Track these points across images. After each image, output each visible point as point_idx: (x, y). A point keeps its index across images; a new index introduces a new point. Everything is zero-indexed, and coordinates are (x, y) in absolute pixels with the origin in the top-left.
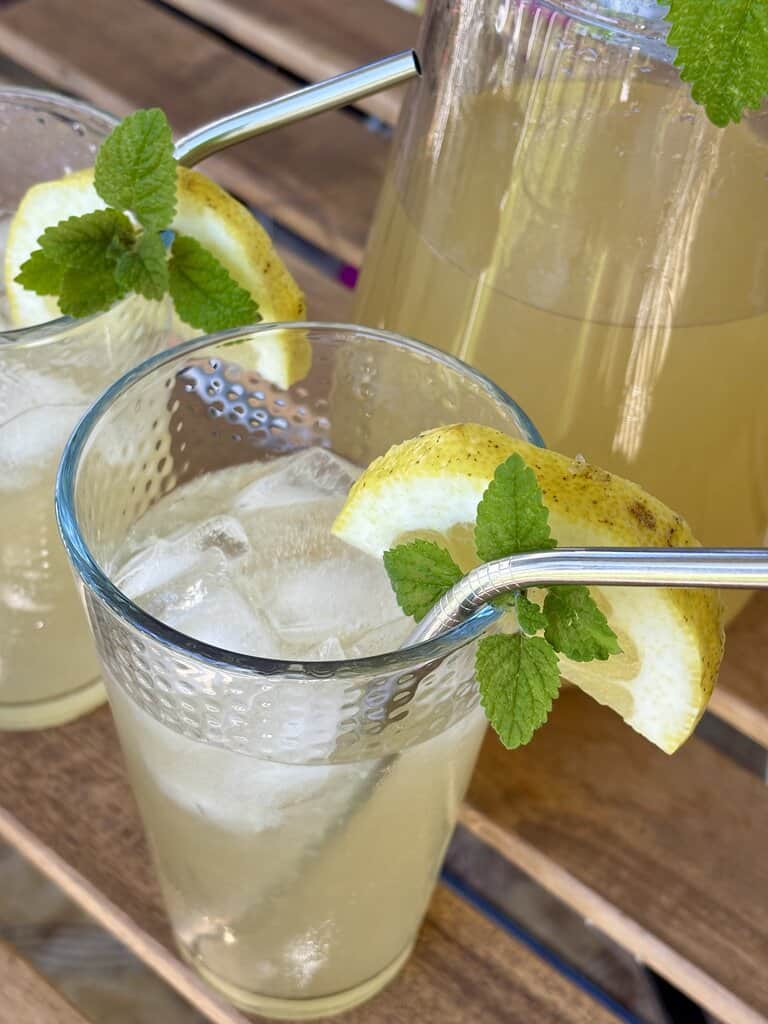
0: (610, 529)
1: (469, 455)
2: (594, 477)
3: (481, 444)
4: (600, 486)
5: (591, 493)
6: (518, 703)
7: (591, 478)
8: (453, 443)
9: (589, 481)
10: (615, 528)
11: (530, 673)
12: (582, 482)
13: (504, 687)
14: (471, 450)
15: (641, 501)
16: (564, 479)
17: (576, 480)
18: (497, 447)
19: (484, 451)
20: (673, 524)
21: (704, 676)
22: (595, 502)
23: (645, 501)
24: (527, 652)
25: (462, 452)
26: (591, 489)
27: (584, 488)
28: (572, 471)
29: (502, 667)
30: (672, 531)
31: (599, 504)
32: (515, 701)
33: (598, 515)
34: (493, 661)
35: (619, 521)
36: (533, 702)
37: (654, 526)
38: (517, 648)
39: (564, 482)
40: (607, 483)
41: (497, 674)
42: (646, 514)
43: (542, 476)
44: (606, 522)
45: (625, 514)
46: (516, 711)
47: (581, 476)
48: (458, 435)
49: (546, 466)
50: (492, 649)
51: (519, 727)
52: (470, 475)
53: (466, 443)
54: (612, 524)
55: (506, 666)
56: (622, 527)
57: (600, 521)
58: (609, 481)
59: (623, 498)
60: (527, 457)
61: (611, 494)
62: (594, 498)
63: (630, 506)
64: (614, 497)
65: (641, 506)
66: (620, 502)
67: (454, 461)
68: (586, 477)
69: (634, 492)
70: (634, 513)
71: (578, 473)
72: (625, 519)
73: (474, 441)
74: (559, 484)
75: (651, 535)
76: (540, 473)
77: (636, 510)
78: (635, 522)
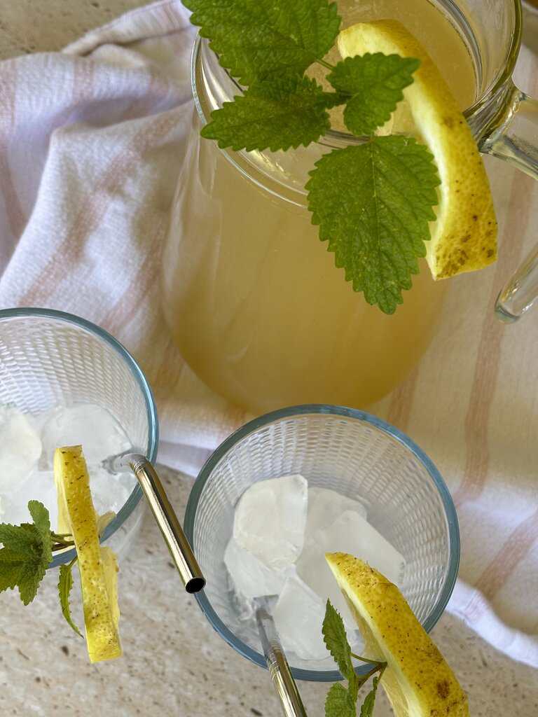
0: (418, 691)
1: (380, 606)
3: (390, 604)
4: (432, 663)
5: (424, 666)
7: (431, 657)
8: (377, 594)
9: (428, 658)
10: (421, 691)
12: (425, 656)
14: (382, 604)
17: (423, 653)
18: (396, 610)
19: (388, 608)
22: (422, 672)
23: (451, 683)
25: (378, 602)
26: (425, 663)
27: (423, 660)
28: (424, 647)
30: (456, 703)
31: (423, 674)
33: (418, 679)
35: (426, 688)
37: (445, 697)
39: (414, 650)
42: (446, 690)
43: (406, 642)
44: (419, 685)
45: (432, 685)
47: (426, 653)
48: (382, 592)
49: (413, 637)
52: (372, 617)
53: (383, 599)
54: (421, 688)
56: (425, 692)
57: (416, 683)
58: (439, 663)
59: (440, 676)
60: (408, 624)
61: (434, 670)
62: (424, 669)
63: (440, 682)
64: (435, 673)
65: (446, 684)
66: (436, 677)
67: (371, 603)
68: (429, 655)
69: (448, 676)
70: (439, 686)
71: (427, 651)
72: (431, 688)
73: (388, 600)
74: (411, 651)
75: (439, 701)
76: (407, 639)
77: (441, 685)
78: (435, 691)
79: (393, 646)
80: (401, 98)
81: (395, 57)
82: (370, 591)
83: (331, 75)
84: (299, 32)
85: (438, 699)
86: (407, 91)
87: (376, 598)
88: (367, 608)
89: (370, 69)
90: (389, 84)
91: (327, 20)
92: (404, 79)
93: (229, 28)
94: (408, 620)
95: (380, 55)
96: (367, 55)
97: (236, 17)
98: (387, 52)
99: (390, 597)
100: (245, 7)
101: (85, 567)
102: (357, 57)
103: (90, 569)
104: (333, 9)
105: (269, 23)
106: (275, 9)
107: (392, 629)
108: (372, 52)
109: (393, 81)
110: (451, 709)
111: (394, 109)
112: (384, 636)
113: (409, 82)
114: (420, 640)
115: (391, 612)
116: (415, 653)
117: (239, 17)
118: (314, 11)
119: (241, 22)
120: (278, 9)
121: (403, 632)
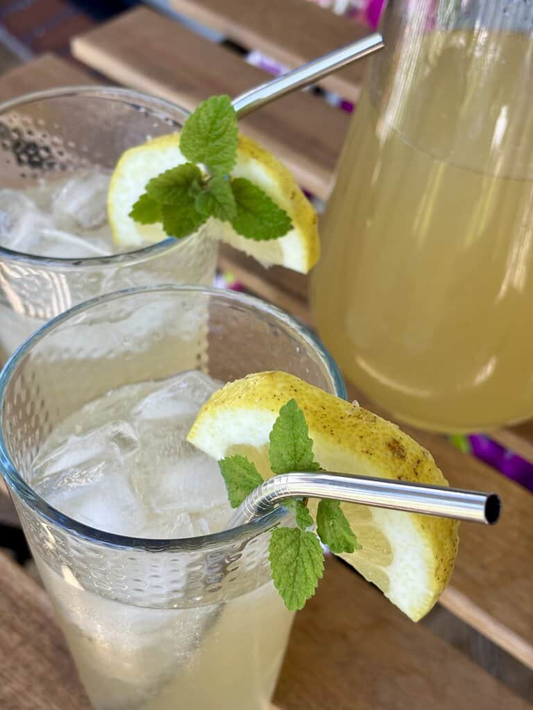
0: (370, 458)
1: (275, 396)
2: (364, 419)
3: (284, 388)
4: (368, 425)
5: (360, 431)
6: (297, 579)
7: (361, 418)
8: (265, 386)
9: (360, 421)
10: (373, 458)
11: (306, 557)
12: (354, 421)
13: (288, 566)
14: (277, 392)
15: (398, 439)
16: (342, 418)
17: (351, 419)
18: (296, 391)
19: (286, 394)
20: (420, 456)
21: (437, 569)
22: (361, 437)
23: (401, 438)
24: (304, 542)
25: (270, 393)
26: (360, 427)
27: (355, 426)
28: (348, 413)
29: (287, 551)
30: (419, 462)
31: (364, 439)
32: (294, 577)
33: (362, 447)
34: (280, 547)
35: (377, 452)
36: (306, 578)
37: (404, 457)
38: (297, 538)
39: (340, 420)
40: (373, 423)
41: (283, 557)
42: (399, 448)
43: (326, 415)
44: (367, 452)
45: (383, 447)
46: (295, 584)
47: (355, 416)
48: (269, 380)
49: (330, 407)
50: (281, 538)
51: (296, 596)
52: (273, 411)
53: (274, 386)
54: (371, 454)
55: (289, 551)
56: (378, 457)
57: (363, 451)
58: (375, 422)
60: (317, 399)
61: (375, 431)
62: (362, 434)
63: (388, 441)
64: (376, 434)
65: (396, 441)
66: (381, 438)
67: (263, 399)
68: (358, 417)
69: (393, 432)
70: (390, 446)
71: (352, 414)
72: (382, 451)
73: (280, 386)
74: (337, 422)
75: (401, 464)
76: (324, 412)
77: (392, 445)
78: (390, 454)
79: (314, 427)
85: (397, 461)
87: (266, 391)
94: (313, 395)
99: (281, 383)
110: (419, 470)
114: (340, 409)
115: (291, 395)
116: (343, 423)
121: (315, 408)
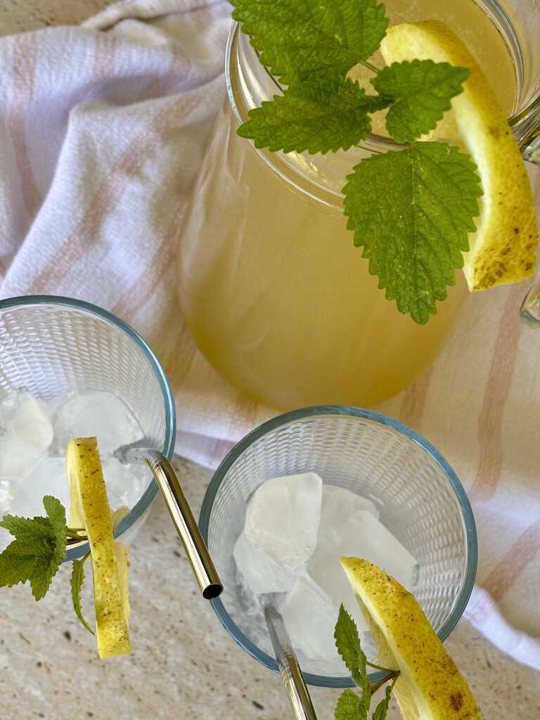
0: (431, 702)
1: (396, 616)
2: (447, 669)
3: (406, 614)
4: (446, 675)
5: (438, 677)
7: (445, 668)
8: (394, 602)
9: (443, 669)
10: (434, 703)
12: (439, 667)
14: (399, 613)
15: (463, 694)
16: (432, 660)
17: (438, 665)
18: (413, 620)
19: (405, 618)
20: (472, 712)
22: (436, 683)
23: (465, 695)
25: (394, 611)
26: (440, 675)
27: (437, 672)
28: (439, 658)
30: (468, 715)
31: (437, 685)
33: (431, 690)
35: (440, 699)
37: (458, 709)
39: (429, 661)
42: (459, 702)
43: (421, 652)
44: (432, 696)
45: (445, 697)
47: (441, 664)
48: (399, 601)
49: (429, 647)
52: (387, 626)
53: (400, 607)
54: (434, 699)
56: (438, 703)
57: (430, 694)
58: (454, 674)
59: (453, 687)
60: (424, 635)
61: (449, 681)
62: (437, 680)
63: (453, 693)
64: (449, 685)
65: (460, 696)
66: (450, 688)
67: (387, 612)
68: (444, 666)
69: (462, 688)
70: (452, 698)
71: (442, 662)
72: (444, 699)
73: (405, 610)
74: (426, 662)
75: (452, 713)
76: (422, 649)
77: (455, 697)
78: (449, 702)
79: (408, 656)
80: (448, 108)
81: (445, 65)
82: (387, 600)
83: (375, 79)
84: (343, 33)
85: (450, 711)
86: (456, 101)
87: (392, 607)
88: (382, 617)
89: (418, 75)
90: (436, 91)
91: (374, 21)
92: (452, 87)
93: (272, 26)
94: (424, 629)
95: (430, 62)
96: (416, 62)
97: (280, 14)
98: (437, 61)
99: (407, 607)
100: (289, 5)
101: (99, 564)
102: (405, 62)
103: (103, 566)
104: (381, 11)
105: (314, 22)
106: (321, 7)
107: (407, 639)
108: (422, 57)
109: (440, 89)
111: (441, 118)
112: (399, 646)
113: (458, 91)
114: (435, 651)
115: (407, 621)
116: (430, 664)
117: (283, 14)
118: (361, 13)
119: (284, 20)
120: (324, 8)
121: (418, 642)
